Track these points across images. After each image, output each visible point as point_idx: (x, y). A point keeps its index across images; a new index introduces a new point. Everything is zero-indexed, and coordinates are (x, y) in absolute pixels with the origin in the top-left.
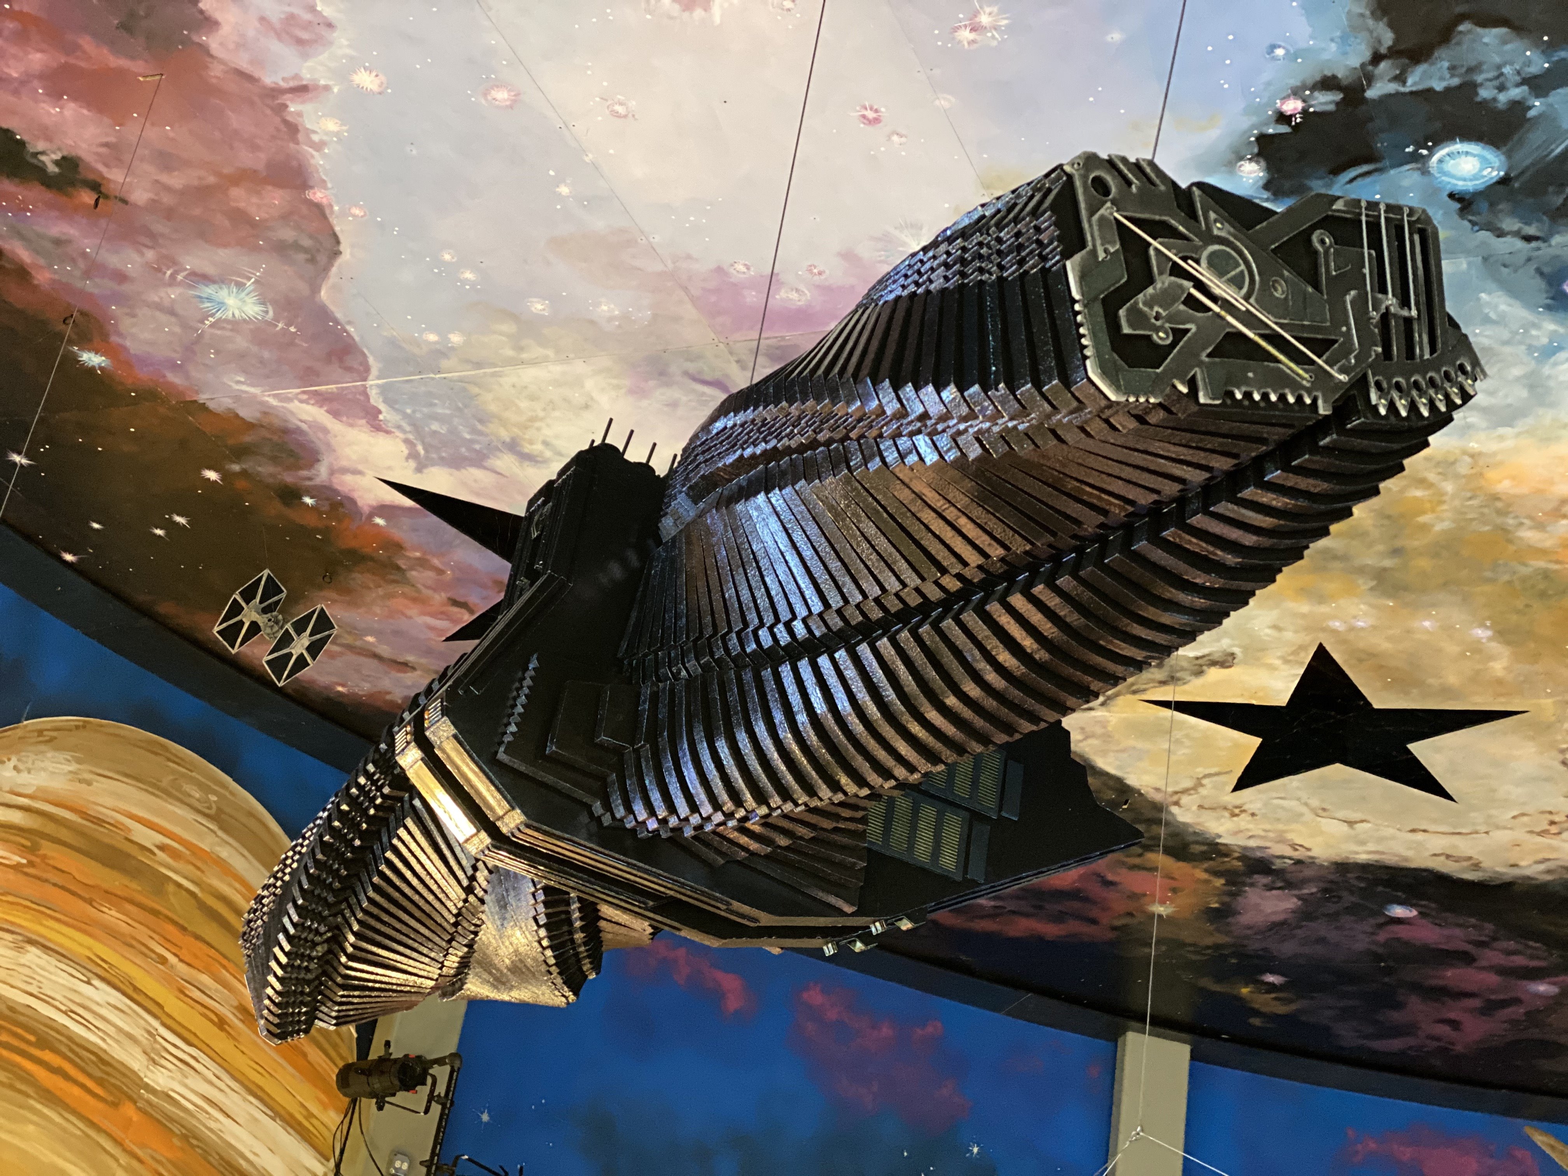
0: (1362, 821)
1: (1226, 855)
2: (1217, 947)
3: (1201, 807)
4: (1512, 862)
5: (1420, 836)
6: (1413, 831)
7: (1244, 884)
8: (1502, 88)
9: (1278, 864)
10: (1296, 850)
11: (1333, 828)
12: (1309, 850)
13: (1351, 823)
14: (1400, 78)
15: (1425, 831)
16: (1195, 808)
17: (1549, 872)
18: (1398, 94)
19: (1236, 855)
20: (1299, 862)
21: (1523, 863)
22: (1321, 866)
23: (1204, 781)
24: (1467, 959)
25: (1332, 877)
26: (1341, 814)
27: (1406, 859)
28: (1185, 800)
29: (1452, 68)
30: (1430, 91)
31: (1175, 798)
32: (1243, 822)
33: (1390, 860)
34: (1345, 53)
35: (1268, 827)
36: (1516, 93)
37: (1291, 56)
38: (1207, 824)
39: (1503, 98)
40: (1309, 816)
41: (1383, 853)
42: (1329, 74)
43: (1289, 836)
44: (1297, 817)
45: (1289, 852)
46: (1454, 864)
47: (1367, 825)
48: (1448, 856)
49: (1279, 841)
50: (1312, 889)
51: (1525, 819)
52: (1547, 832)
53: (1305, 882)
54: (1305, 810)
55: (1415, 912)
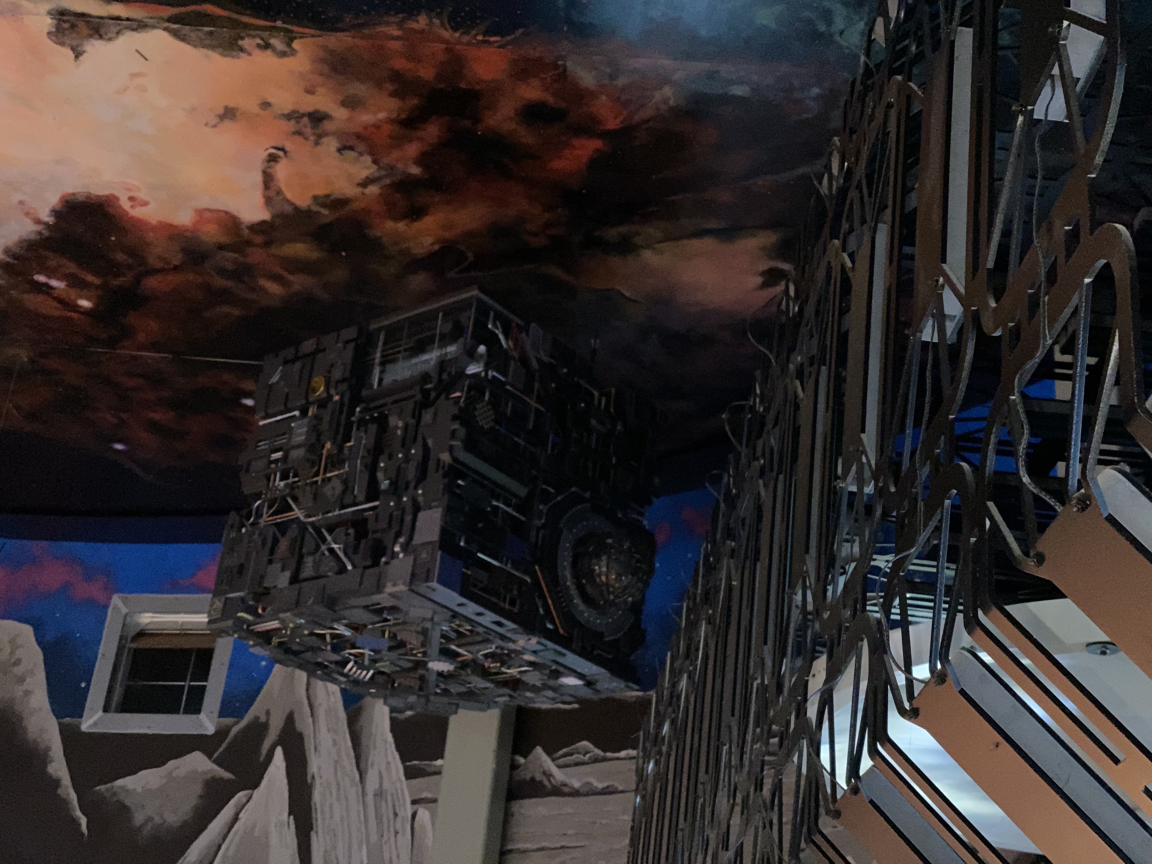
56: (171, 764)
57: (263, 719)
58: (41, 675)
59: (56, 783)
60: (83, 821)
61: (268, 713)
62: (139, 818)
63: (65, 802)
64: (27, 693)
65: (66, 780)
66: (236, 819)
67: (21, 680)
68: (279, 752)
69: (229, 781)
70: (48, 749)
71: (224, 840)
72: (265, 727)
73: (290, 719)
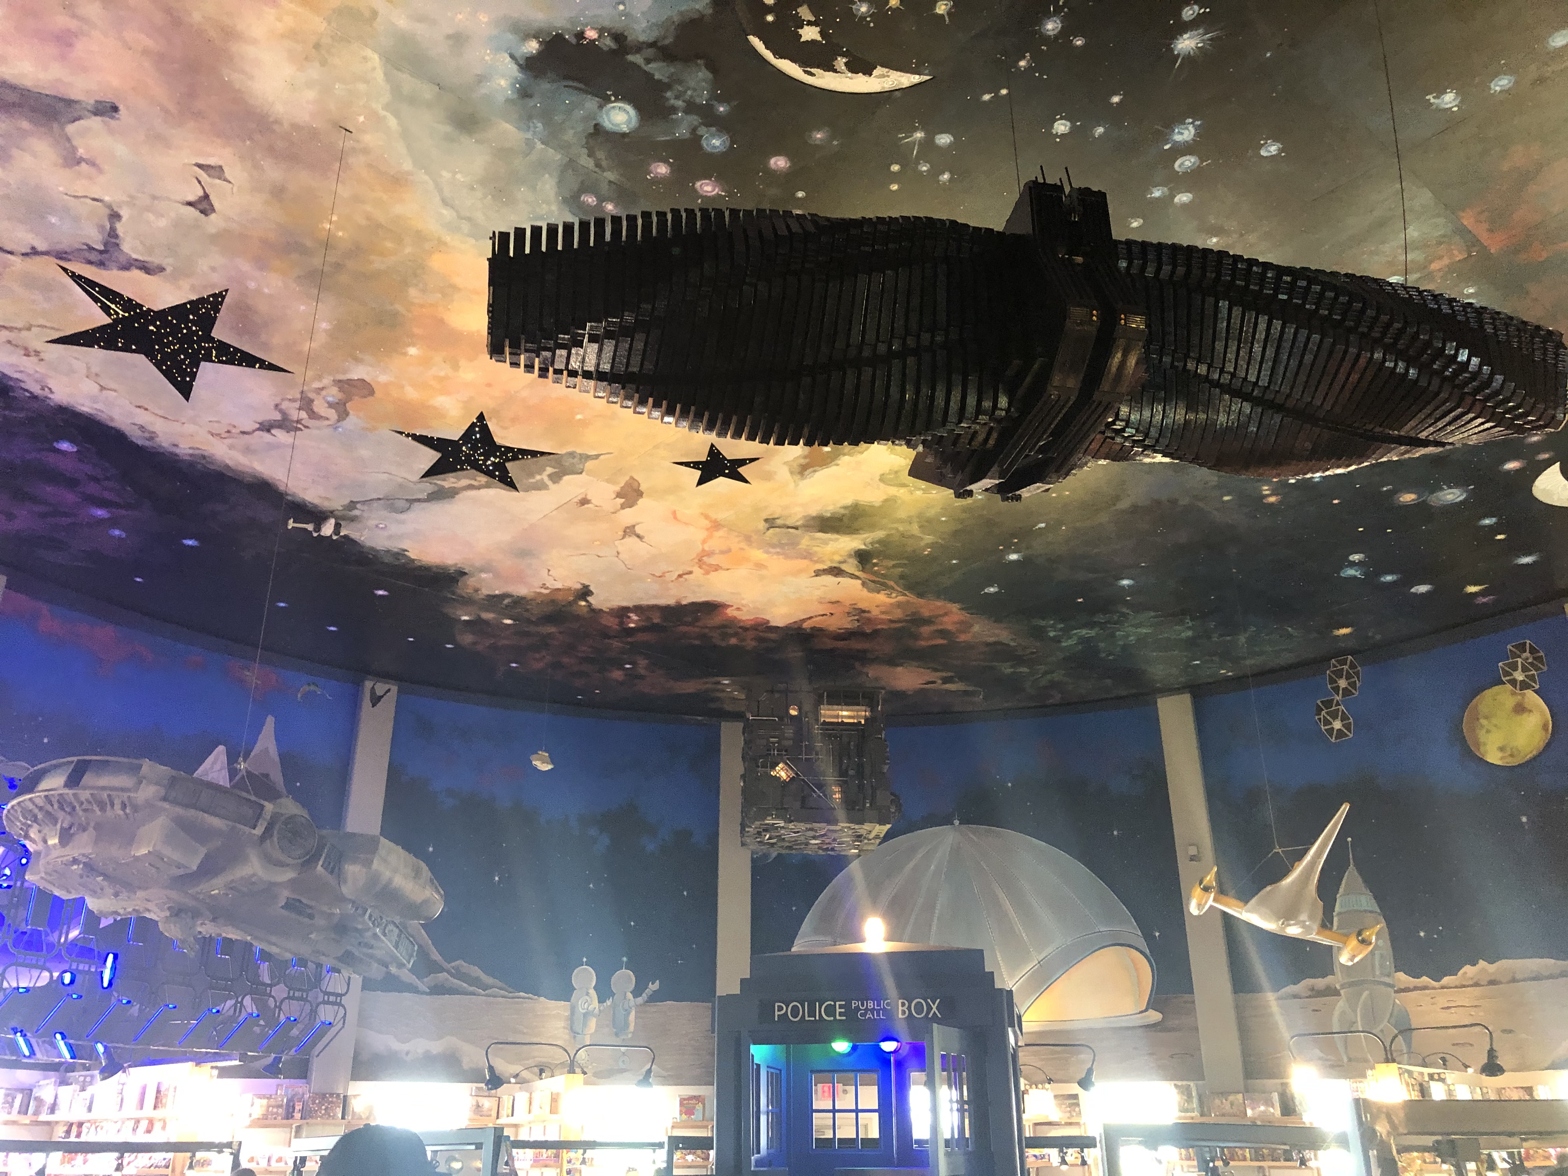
0: (113, 390)
3: (9, 342)
4: (176, 443)
5: (139, 411)
6: (139, 407)
8: (677, 98)
9: (17, 393)
10: (43, 390)
11: (90, 387)
12: (52, 392)
13: (102, 388)
14: (648, 61)
15: (146, 409)
17: (191, 455)
18: (639, 67)
20: (34, 397)
21: (181, 446)
22: (48, 405)
23: (34, 329)
24: (72, 483)
25: (46, 413)
26: (102, 382)
27: (112, 419)
29: (672, 74)
30: (653, 75)
32: (27, 362)
33: (103, 417)
34: (644, 31)
35: (42, 370)
36: (680, 103)
37: (622, 14)
39: (672, 102)
40: (81, 375)
41: (102, 412)
42: (626, 34)
43: (49, 381)
45: (36, 389)
46: (139, 433)
47: (114, 394)
48: (142, 427)
49: (37, 381)
50: (22, 415)
51: (216, 425)
52: (218, 435)
53: (22, 409)
54: (85, 371)
55: (75, 450)
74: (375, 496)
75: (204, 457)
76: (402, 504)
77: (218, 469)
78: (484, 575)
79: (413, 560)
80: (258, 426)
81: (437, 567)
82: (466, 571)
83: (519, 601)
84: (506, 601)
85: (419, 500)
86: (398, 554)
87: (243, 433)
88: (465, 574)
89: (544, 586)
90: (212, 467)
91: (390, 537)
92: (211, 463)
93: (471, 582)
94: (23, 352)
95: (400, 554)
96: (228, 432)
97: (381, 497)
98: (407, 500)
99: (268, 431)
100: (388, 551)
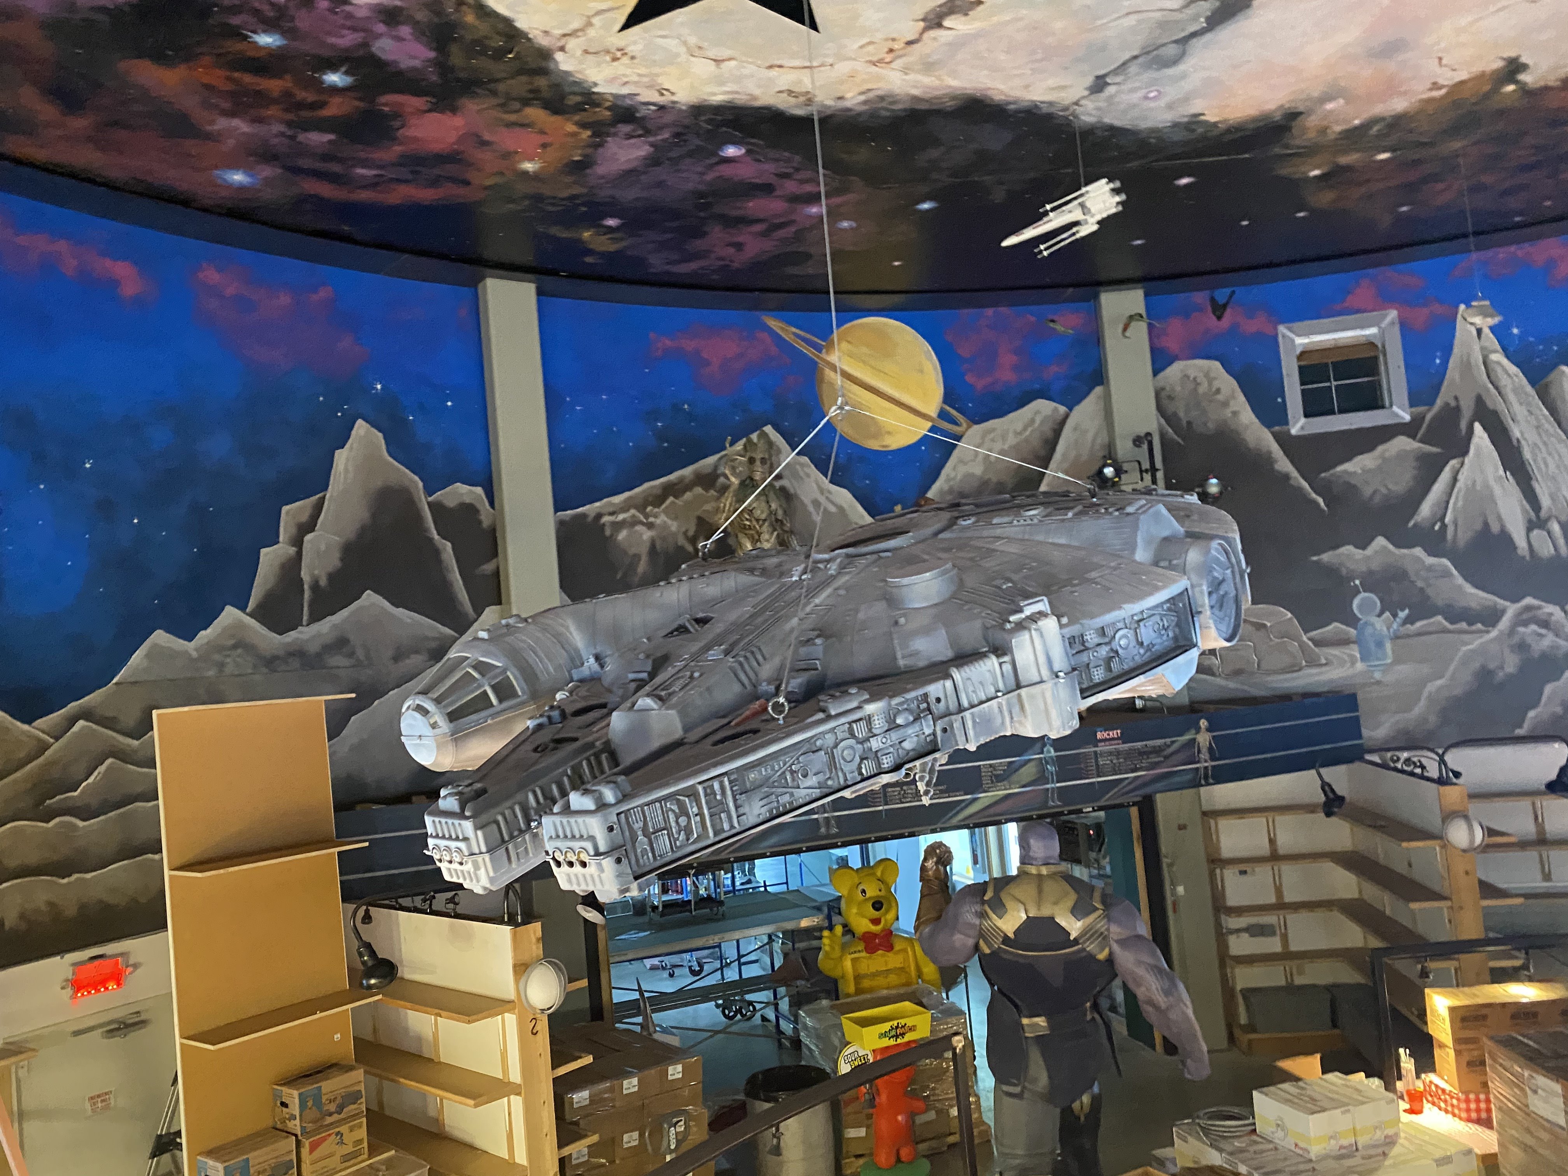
0: (730, 59)
1: (598, 105)
2: (573, 198)
3: (586, 52)
4: (839, 95)
5: (774, 72)
6: (771, 67)
7: (608, 135)
9: (642, 112)
10: (662, 95)
11: (702, 68)
12: (673, 94)
13: (719, 62)
15: (780, 66)
16: (579, 53)
17: (865, 102)
19: (608, 104)
20: (662, 108)
21: (849, 95)
22: (680, 110)
23: (596, 20)
24: (767, 189)
25: (686, 122)
26: (712, 54)
27: (755, 98)
28: (572, 44)
31: (560, 44)
32: (622, 68)
33: (741, 99)
35: (643, 71)
38: (587, 72)
40: (684, 57)
41: (737, 93)
43: (660, 80)
44: (671, 59)
45: (656, 98)
46: (793, 100)
47: (733, 63)
48: (790, 92)
49: (650, 87)
50: (666, 135)
51: (870, 48)
52: (881, 61)
53: (661, 128)
54: (683, 50)
55: (743, 151)
56: (1380, 449)
57: (1453, 404)
58: (1242, 398)
59: (1287, 477)
60: (1320, 500)
61: (1456, 398)
62: (1367, 491)
63: (1300, 489)
64: (1235, 413)
65: (1294, 473)
66: (1455, 480)
67: (1225, 404)
68: (1477, 426)
69: (1437, 454)
70: (1270, 453)
71: (1450, 495)
72: (1458, 409)
73: (1480, 401)
74: (1127, 56)
75: (882, 98)
76: (1172, 50)
77: (907, 105)
78: (1330, 106)
79: (1215, 124)
80: (922, 24)
81: (1255, 120)
82: (1301, 108)
83: (1396, 122)
84: (1375, 129)
85: (1194, 35)
86: (1189, 123)
87: (910, 43)
88: (1300, 114)
89: (1435, 86)
90: (900, 106)
91: (1170, 107)
92: (894, 103)
93: (1312, 121)
94: (608, 58)
95: (1194, 122)
96: (891, 51)
97: (1135, 53)
98: (1176, 42)
99: (939, 25)
100: (1176, 125)
